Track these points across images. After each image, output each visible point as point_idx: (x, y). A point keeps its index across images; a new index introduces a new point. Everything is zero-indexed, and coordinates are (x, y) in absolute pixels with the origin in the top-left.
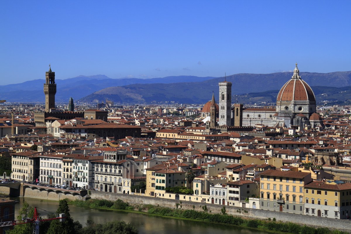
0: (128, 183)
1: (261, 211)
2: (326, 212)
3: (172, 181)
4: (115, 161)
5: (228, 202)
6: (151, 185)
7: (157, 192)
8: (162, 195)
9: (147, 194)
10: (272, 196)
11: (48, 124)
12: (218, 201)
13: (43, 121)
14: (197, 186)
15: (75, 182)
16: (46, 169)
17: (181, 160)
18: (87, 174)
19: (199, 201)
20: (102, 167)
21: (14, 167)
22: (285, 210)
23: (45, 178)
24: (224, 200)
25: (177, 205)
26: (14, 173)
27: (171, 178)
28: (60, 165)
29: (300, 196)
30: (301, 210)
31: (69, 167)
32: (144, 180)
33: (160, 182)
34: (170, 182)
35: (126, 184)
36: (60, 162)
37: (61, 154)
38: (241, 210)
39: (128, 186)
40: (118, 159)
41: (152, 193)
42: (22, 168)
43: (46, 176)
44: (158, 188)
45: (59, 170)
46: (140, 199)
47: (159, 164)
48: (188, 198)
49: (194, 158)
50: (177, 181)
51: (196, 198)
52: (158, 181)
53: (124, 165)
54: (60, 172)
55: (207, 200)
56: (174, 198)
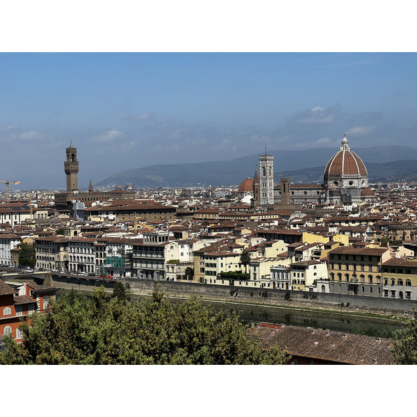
1: (331, 295)
2: (409, 293)
3: (224, 265)
4: (156, 244)
5: (292, 287)
6: (199, 270)
7: (207, 277)
8: (213, 281)
9: (195, 281)
10: (344, 278)
12: (281, 286)
13: (66, 203)
14: (255, 270)
16: (76, 255)
19: (258, 286)
20: (141, 251)
21: (38, 254)
22: (360, 293)
23: (75, 265)
24: (287, 284)
25: (232, 292)
26: (38, 261)
27: (223, 261)
29: (378, 277)
30: (379, 292)
31: (103, 252)
32: (192, 264)
33: (211, 266)
34: (222, 266)
35: (171, 270)
36: (91, 247)
38: (309, 295)
39: (173, 272)
40: (160, 241)
41: (201, 279)
42: (47, 255)
43: (76, 264)
44: (208, 273)
45: (90, 256)
46: (188, 286)
47: (208, 245)
48: (244, 284)
49: (247, 238)
50: (230, 264)
51: (254, 283)
52: (208, 265)
53: (168, 247)
54: (92, 258)
55: (267, 285)
56: (228, 285)
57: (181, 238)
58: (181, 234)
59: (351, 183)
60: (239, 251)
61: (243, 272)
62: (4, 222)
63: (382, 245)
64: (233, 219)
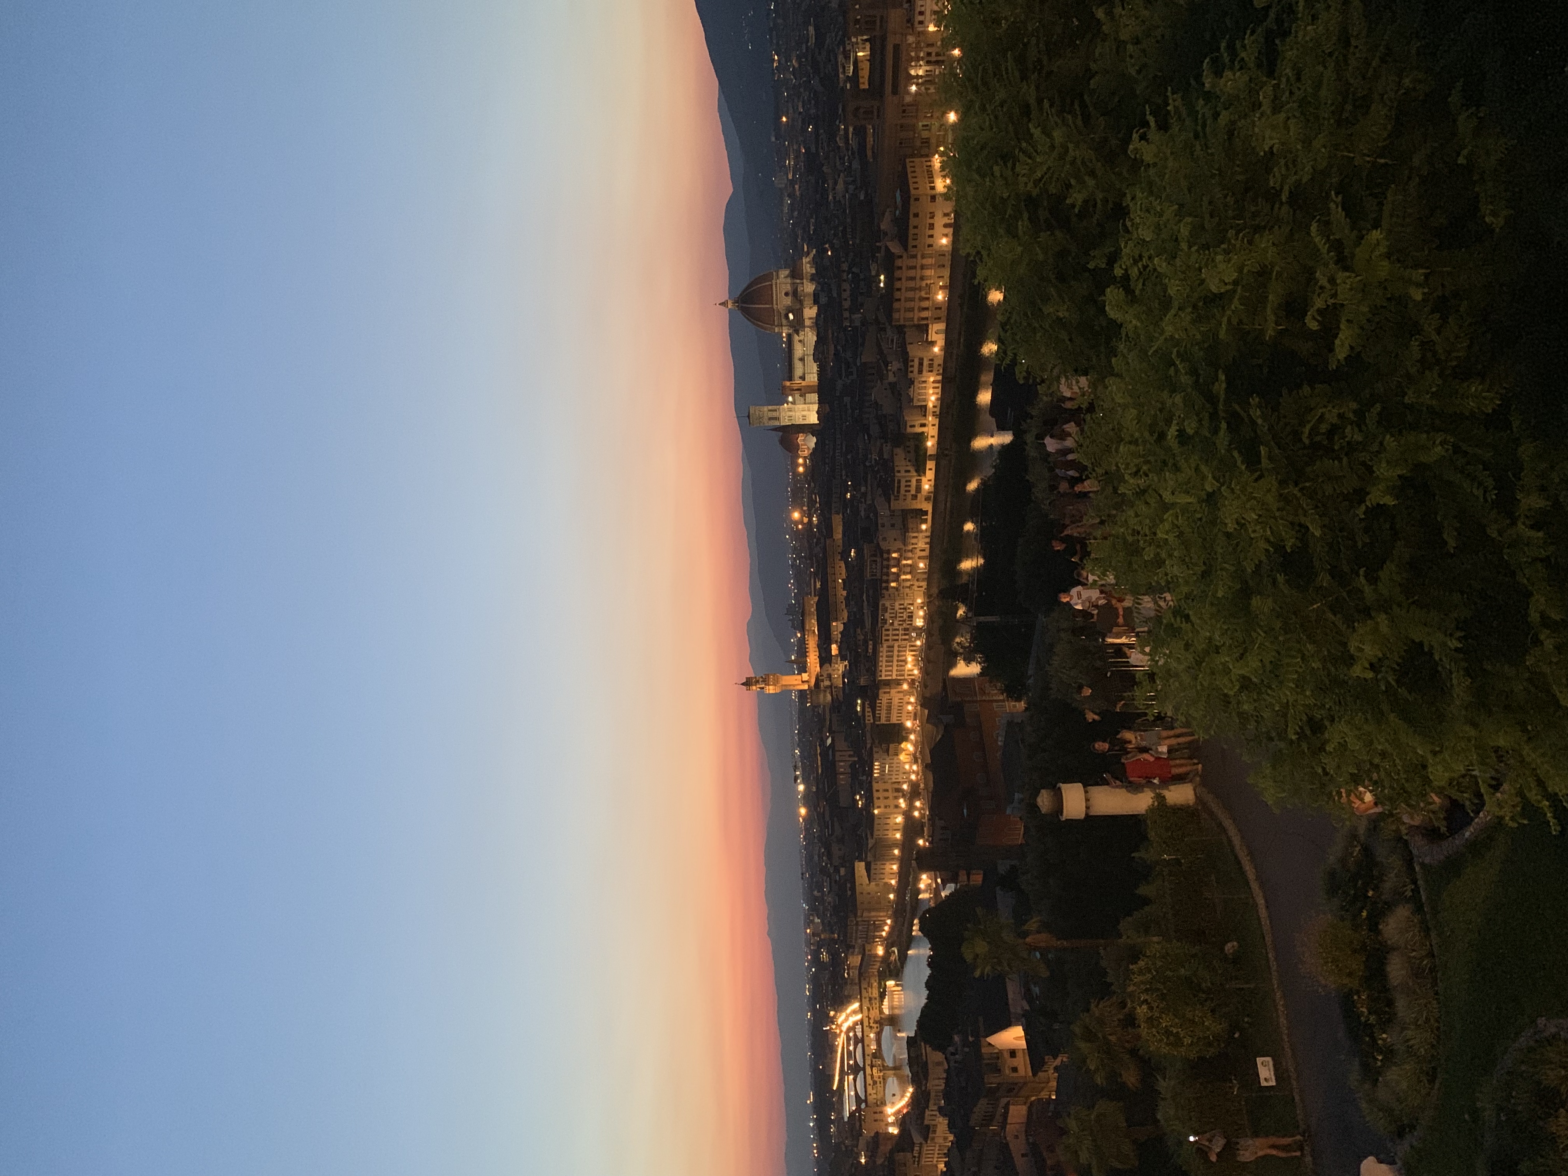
0: (914, 537)
1: (948, 320)
3: (908, 468)
4: (879, 560)
5: (938, 375)
6: (914, 501)
9: (928, 506)
10: (925, 304)
14: (914, 426)
16: (895, 668)
17: (874, 457)
18: (901, 605)
19: (937, 422)
20: (888, 582)
21: (894, 720)
22: (946, 282)
23: (909, 670)
25: (944, 456)
27: (902, 469)
28: (888, 647)
29: (923, 257)
30: (944, 255)
31: (890, 632)
33: (909, 486)
34: (909, 471)
35: (914, 541)
36: (884, 649)
37: (871, 647)
38: (949, 352)
39: (916, 537)
40: (875, 555)
41: (927, 499)
42: (896, 707)
44: (919, 489)
45: (896, 648)
46: (937, 516)
49: (869, 438)
50: (905, 460)
51: (931, 427)
52: (908, 491)
53: (884, 546)
54: (899, 646)
55: (935, 410)
56: (933, 463)
59: (787, 294)
60: (887, 449)
63: (880, 252)
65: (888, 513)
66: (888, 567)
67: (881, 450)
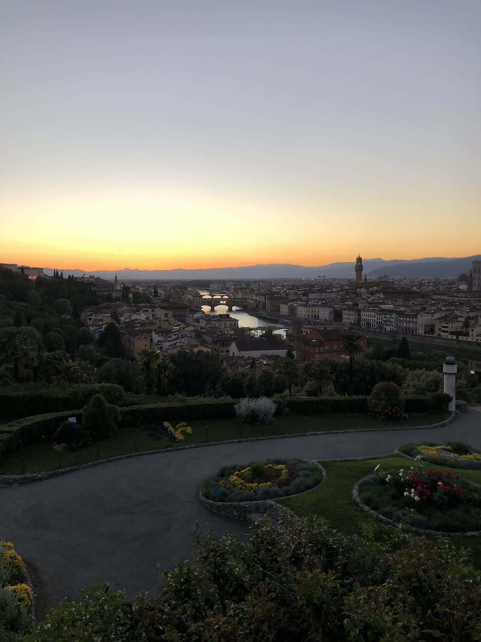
4: (412, 314)
6: (438, 330)
7: (443, 334)
8: (446, 336)
9: (436, 335)
11: (358, 290)
13: (355, 288)
14: (472, 331)
15: (384, 327)
16: (365, 318)
18: (392, 321)
19: (474, 340)
20: (403, 317)
21: (344, 316)
25: (458, 343)
26: (344, 320)
27: (453, 325)
31: (381, 317)
32: (434, 326)
34: (452, 328)
35: (420, 328)
36: (374, 314)
41: (439, 335)
42: (349, 317)
43: (365, 322)
44: (443, 331)
45: (374, 318)
46: (431, 338)
47: (443, 315)
48: (465, 338)
49: (467, 312)
50: (457, 326)
51: (471, 338)
52: (443, 327)
53: (419, 316)
54: (375, 320)
56: (455, 338)
57: (426, 310)
58: (426, 308)
60: (462, 319)
61: (464, 332)
62: (323, 298)
64: (456, 299)
65: (434, 318)
66: (409, 317)
67: (462, 317)
